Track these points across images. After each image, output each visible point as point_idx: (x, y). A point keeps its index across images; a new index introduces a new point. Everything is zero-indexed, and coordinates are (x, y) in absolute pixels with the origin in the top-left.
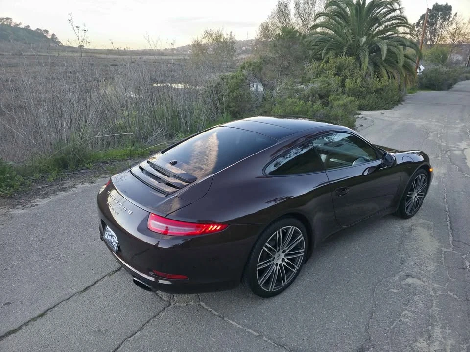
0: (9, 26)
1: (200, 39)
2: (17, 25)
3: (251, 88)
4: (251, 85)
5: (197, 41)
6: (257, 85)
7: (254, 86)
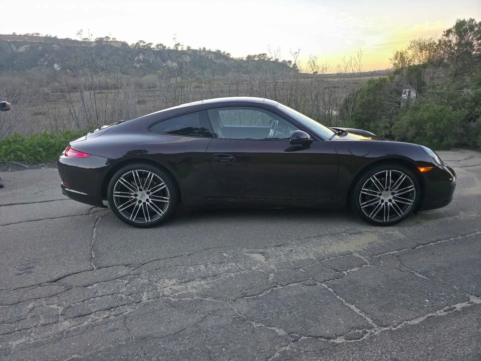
0: (264, 60)
1: (404, 49)
2: (270, 59)
3: (403, 96)
4: (404, 91)
5: (401, 53)
6: (410, 92)
7: (407, 93)
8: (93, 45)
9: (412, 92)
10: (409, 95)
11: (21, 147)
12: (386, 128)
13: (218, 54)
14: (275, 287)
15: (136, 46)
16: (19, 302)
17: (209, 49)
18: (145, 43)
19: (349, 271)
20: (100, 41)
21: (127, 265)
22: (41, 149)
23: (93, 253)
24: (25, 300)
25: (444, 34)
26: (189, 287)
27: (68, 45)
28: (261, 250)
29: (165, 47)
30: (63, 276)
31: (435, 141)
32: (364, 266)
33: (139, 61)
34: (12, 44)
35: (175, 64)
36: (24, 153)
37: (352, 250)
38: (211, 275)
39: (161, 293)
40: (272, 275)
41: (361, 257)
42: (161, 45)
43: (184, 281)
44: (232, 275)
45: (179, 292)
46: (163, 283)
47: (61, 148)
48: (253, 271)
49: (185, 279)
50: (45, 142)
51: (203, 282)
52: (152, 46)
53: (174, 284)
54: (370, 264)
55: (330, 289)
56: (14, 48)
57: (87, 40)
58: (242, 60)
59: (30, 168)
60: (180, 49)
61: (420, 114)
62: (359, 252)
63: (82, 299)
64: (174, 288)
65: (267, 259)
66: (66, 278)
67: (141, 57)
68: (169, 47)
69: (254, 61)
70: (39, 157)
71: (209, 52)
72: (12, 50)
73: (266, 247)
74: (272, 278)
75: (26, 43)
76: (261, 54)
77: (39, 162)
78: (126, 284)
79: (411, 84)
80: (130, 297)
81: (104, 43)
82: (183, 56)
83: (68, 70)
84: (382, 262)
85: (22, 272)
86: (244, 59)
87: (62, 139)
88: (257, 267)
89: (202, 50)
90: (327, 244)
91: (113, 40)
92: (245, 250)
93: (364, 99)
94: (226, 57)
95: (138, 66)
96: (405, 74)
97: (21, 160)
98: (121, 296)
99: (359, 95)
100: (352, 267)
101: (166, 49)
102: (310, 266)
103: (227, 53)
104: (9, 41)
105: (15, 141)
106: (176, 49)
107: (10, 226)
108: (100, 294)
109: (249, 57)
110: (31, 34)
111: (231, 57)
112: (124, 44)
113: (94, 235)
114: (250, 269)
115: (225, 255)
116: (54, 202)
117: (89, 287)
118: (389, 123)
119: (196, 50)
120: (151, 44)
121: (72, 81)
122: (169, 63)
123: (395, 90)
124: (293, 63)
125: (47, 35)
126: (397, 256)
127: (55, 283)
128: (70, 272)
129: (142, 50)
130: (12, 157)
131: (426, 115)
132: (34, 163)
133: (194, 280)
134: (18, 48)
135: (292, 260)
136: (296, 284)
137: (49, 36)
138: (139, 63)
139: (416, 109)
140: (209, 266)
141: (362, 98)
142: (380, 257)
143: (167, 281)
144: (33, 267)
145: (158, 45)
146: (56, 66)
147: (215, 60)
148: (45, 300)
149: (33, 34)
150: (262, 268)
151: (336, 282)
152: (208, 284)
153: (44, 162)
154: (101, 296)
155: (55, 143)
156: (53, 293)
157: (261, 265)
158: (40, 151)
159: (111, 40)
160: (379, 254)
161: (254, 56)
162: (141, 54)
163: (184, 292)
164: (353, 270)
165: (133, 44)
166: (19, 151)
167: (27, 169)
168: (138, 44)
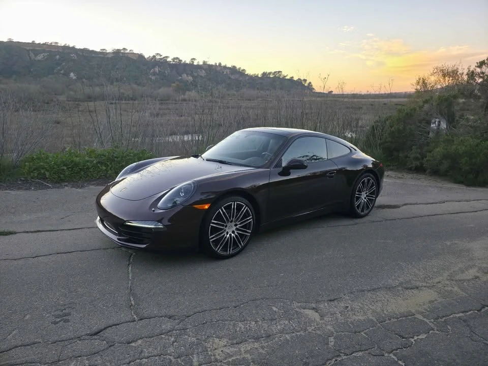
0: (279, 78)
1: (426, 75)
2: (285, 76)
3: (432, 125)
4: (433, 121)
5: (423, 78)
6: (439, 122)
7: (437, 123)
8: (110, 56)
9: (442, 123)
10: (439, 125)
11: (45, 164)
12: (416, 159)
13: (233, 70)
14: (339, 356)
15: (152, 59)
16: (59, 361)
17: (224, 65)
18: (161, 56)
19: (416, 338)
20: (117, 52)
21: (170, 317)
22: (65, 168)
23: (132, 299)
24: (65, 358)
25: (476, 65)
26: (242, 350)
27: (86, 55)
28: (314, 305)
29: (181, 61)
30: (103, 328)
31: (471, 176)
32: (431, 332)
33: (154, 73)
34: (30, 52)
35: (190, 78)
36: (48, 171)
37: (413, 311)
38: (264, 336)
39: (213, 357)
40: (331, 339)
41: (425, 320)
42: (177, 58)
43: (235, 342)
44: (288, 337)
45: (232, 356)
46: (213, 343)
47: (85, 167)
48: (310, 332)
49: (237, 340)
50: (70, 161)
51: (256, 345)
52: (169, 60)
53: (225, 346)
54: (437, 330)
55: (400, 362)
56: (32, 55)
57: (104, 51)
58: (257, 76)
59: (53, 188)
60: (195, 63)
61: (454, 147)
62: (421, 313)
63: (127, 361)
64: (227, 350)
65: (322, 317)
66: (107, 330)
67: (157, 69)
68: (185, 61)
69: (270, 77)
70: (62, 176)
71: (225, 67)
72: (30, 58)
73: (317, 302)
74: (332, 343)
75: (44, 51)
76: (276, 72)
77: (62, 181)
78: (173, 342)
79: (441, 114)
80: (179, 360)
81: (121, 55)
82: (199, 70)
83: (84, 80)
84: (449, 327)
85: (58, 320)
86: (260, 76)
87: (87, 158)
88: (313, 328)
89: (218, 65)
90: (384, 300)
91: (131, 52)
92: (295, 304)
93: (393, 128)
94: (241, 73)
95: (153, 78)
96: (434, 104)
97: (44, 178)
98: (170, 359)
99: (387, 123)
100: (419, 334)
101: (182, 62)
102: (371, 329)
103: (242, 68)
104: (28, 48)
105: (39, 159)
106: (192, 63)
107: (40, 258)
108: (146, 355)
109: (264, 74)
110: (50, 42)
111: (246, 73)
112: (141, 56)
113: (130, 275)
114: (305, 330)
115: (275, 309)
116: (83, 230)
117: (133, 344)
118: (419, 154)
119: (212, 65)
120: (167, 57)
121: (88, 90)
122: (185, 76)
123: (424, 119)
124: (308, 82)
125: (66, 44)
126: (465, 321)
127: (96, 337)
128: (111, 322)
129: (158, 63)
130: (36, 175)
131: (462, 149)
132: (56, 182)
133: (246, 341)
134: (36, 55)
135: (350, 320)
136: (360, 354)
137: (67, 45)
138: (154, 75)
139: (449, 142)
140: (260, 323)
141: (391, 127)
142: (445, 321)
143: (217, 340)
144: (69, 314)
145: (174, 59)
146: (72, 74)
147: (230, 75)
148: (88, 359)
149: (51, 43)
150: (319, 329)
151: (405, 352)
152: (263, 348)
153: (67, 182)
154: (148, 358)
155: (79, 162)
156: (95, 350)
157: (317, 325)
158: (63, 169)
159: (128, 51)
160: (444, 317)
161: (270, 73)
162: (157, 67)
163: (238, 357)
164: (420, 337)
165: (150, 57)
166: (43, 169)
167: (50, 188)
168: (154, 56)
